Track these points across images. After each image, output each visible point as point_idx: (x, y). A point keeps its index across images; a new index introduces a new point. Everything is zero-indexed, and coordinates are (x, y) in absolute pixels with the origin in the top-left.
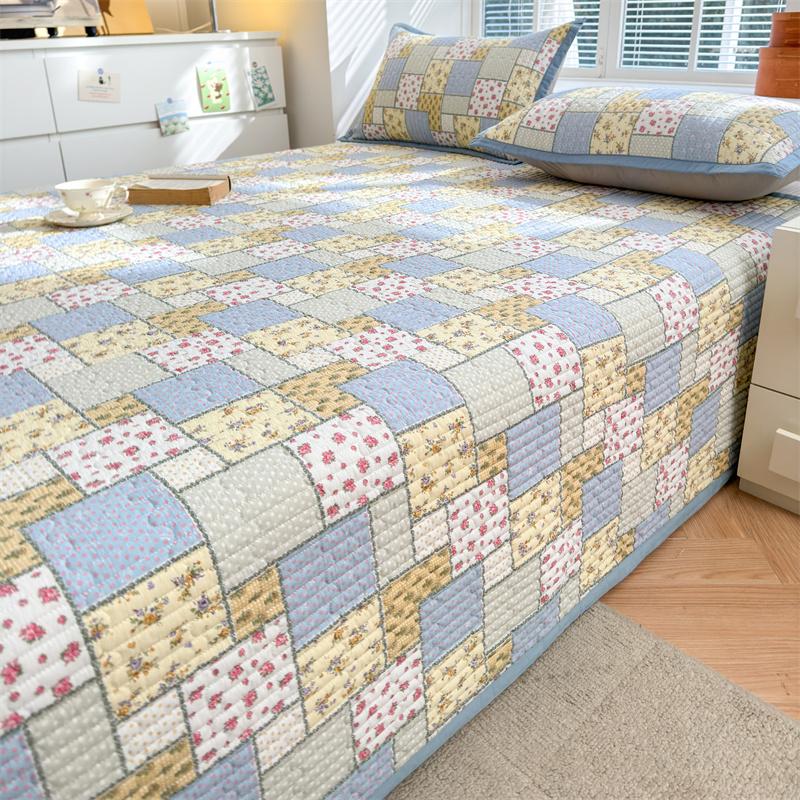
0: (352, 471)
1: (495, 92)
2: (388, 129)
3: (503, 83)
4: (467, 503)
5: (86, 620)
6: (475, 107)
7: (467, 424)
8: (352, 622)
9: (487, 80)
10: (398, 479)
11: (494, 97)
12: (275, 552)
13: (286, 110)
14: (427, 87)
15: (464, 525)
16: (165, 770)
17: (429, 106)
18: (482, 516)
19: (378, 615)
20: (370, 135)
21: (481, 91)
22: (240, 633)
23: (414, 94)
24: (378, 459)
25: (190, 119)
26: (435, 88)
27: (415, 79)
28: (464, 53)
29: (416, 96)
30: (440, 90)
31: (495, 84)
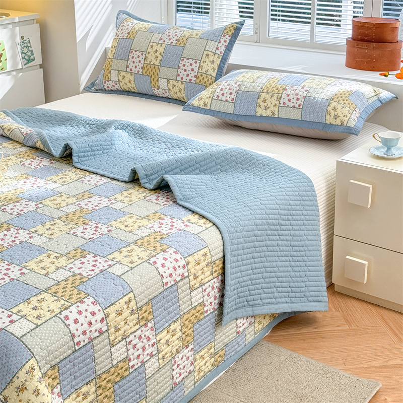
0: (171, 271)
1: (193, 67)
2: (121, 84)
3: (198, 61)
4: (209, 286)
5: (105, 311)
6: (181, 75)
7: (209, 254)
8: (172, 327)
9: (188, 59)
10: (186, 274)
11: (192, 70)
12: (150, 297)
13: (41, 66)
14: (148, 61)
15: (208, 295)
16: (122, 368)
17: (151, 72)
18: (215, 292)
19: (180, 326)
20: (108, 87)
21: (184, 66)
22: (142, 324)
23: (140, 64)
24: (179, 267)
26: (154, 62)
27: (140, 54)
28: (172, 41)
29: (141, 65)
30: (157, 63)
31: (193, 62)
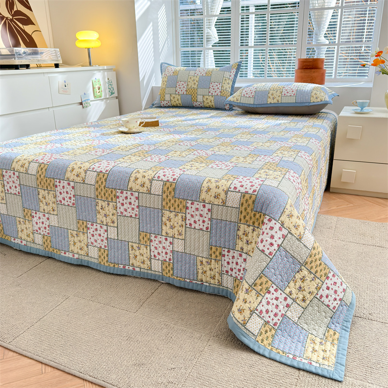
1: (218, 86)
2: (172, 102)
3: (220, 83)
6: (211, 92)
9: (214, 83)
11: (218, 88)
13: (117, 98)
14: (190, 86)
17: (192, 93)
20: (163, 105)
21: (213, 86)
25: (91, 101)
26: (193, 86)
27: (184, 83)
28: (202, 73)
29: (185, 89)
30: (196, 87)
31: (218, 84)
